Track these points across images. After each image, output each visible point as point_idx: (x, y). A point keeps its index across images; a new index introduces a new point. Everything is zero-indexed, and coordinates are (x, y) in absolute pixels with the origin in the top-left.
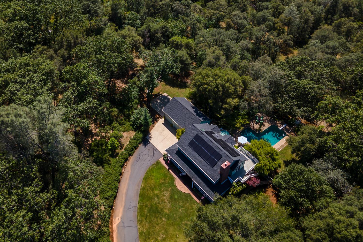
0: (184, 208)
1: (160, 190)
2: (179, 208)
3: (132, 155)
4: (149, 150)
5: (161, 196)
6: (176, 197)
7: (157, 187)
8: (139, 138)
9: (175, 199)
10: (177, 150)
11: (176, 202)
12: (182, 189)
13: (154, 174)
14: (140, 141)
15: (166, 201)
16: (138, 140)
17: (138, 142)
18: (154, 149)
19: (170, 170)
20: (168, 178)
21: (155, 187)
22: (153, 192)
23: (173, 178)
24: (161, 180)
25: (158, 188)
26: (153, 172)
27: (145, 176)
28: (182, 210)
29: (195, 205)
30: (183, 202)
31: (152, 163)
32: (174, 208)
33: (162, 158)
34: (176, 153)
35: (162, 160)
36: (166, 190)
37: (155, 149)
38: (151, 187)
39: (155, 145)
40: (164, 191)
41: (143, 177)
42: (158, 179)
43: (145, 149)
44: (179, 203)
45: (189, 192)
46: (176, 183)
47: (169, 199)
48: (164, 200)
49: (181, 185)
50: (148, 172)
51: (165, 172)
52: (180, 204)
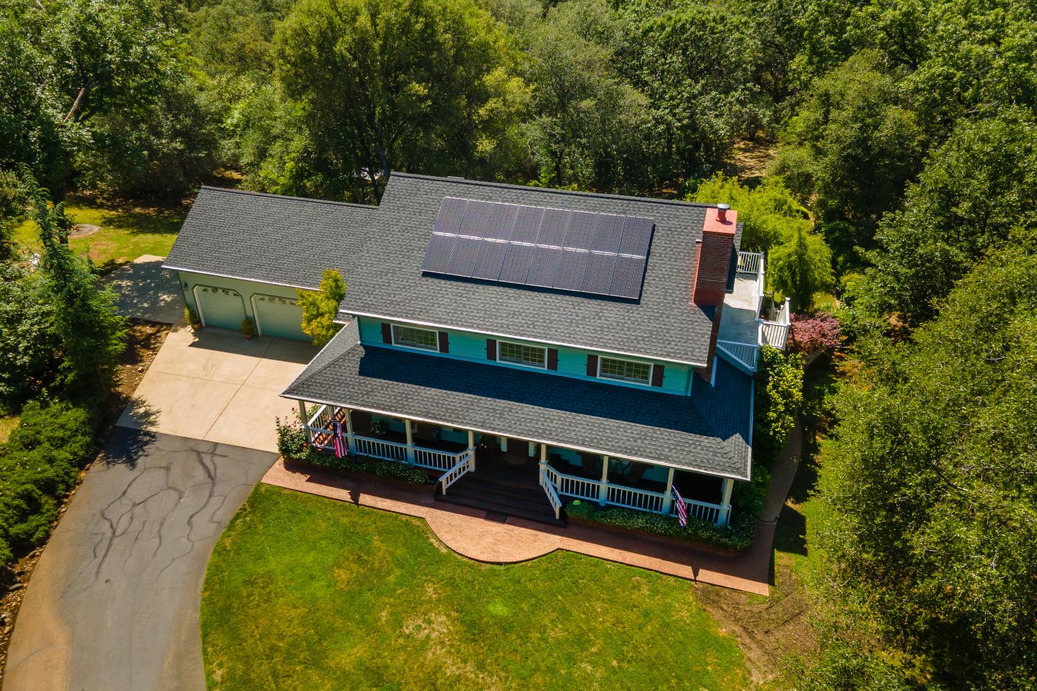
0: (600, 641)
1: (373, 629)
2: (571, 660)
3: (43, 542)
4: (168, 469)
5: (401, 657)
6: (499, 609)
7: (339, 623)
8: (60, 434)
9: (506, 627)
10: (361, 352)
11: (525, 639)
12: (501, 548)
13: (273, 564)
14: (76, 447)
15: (451, 670)
16: (61, 443)
17: (63, 454)
18: (198, 453)
19: (365, 499)
20: (376, 542)
21: (326, 633)
22: (325, 671)
23: (407, 524)
24: (342, 575)
25: (351, 625)
26: (259, 557)
27: (209, 601)
28: (594, 664)
29: (637, 587)
30: (565, 614)
31: (225, 513)
32: (538, 679)
33: (279, 464)
34: (361, 373)
35: (279, 477)
36: (414, 606)
37: (202, 448)
38: (294, 645)
39: (195, 431)
40: (397, 623)
41: (194, 617)
42: (312, 578)
43: (136, 472)
44: (543, 630)
45: (548, 542)
46: (446, 538)
47: (466, 649)
48: (439, 668)
49: (481, 536)
50: (215, 570)
51: (336, 523)
52: (556, 633)
